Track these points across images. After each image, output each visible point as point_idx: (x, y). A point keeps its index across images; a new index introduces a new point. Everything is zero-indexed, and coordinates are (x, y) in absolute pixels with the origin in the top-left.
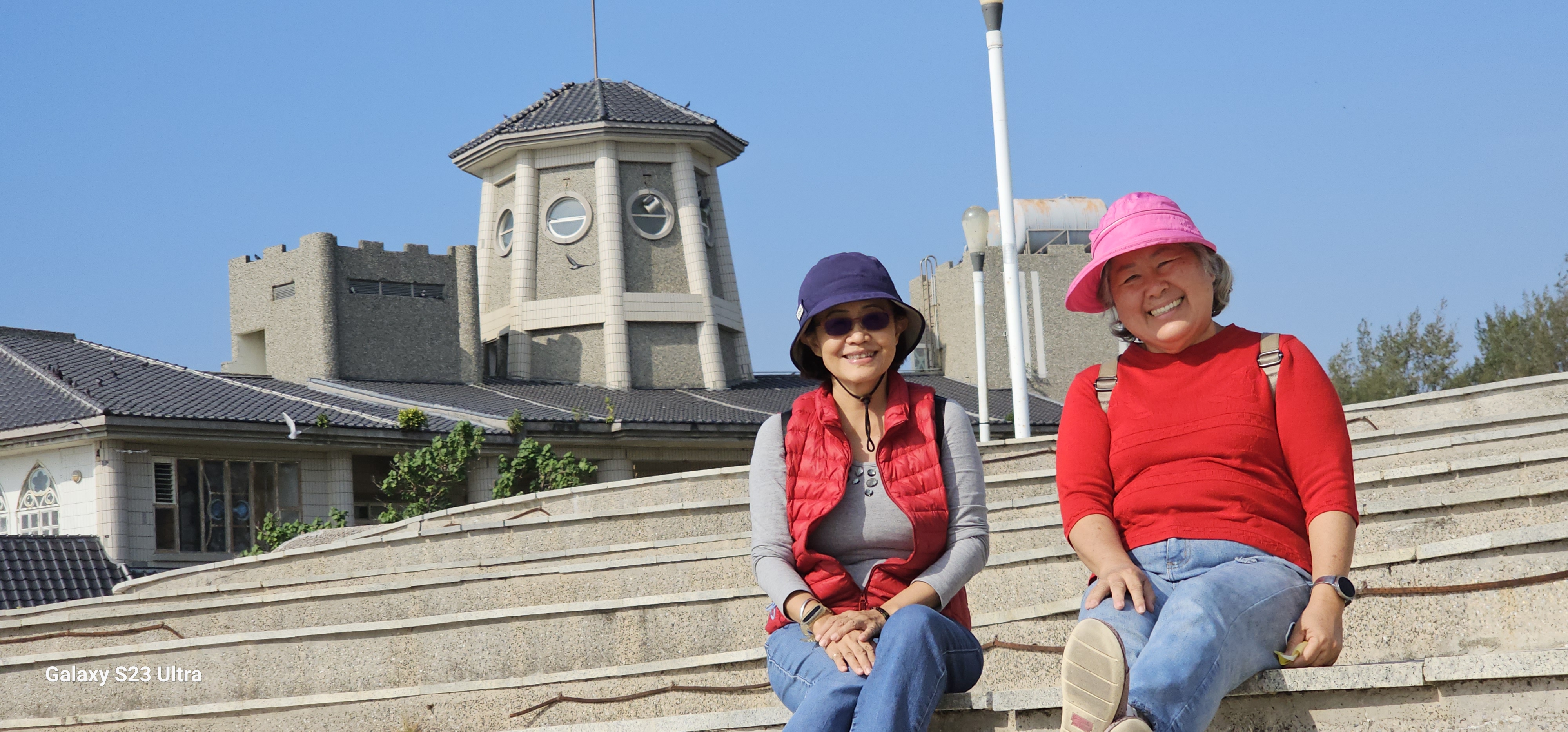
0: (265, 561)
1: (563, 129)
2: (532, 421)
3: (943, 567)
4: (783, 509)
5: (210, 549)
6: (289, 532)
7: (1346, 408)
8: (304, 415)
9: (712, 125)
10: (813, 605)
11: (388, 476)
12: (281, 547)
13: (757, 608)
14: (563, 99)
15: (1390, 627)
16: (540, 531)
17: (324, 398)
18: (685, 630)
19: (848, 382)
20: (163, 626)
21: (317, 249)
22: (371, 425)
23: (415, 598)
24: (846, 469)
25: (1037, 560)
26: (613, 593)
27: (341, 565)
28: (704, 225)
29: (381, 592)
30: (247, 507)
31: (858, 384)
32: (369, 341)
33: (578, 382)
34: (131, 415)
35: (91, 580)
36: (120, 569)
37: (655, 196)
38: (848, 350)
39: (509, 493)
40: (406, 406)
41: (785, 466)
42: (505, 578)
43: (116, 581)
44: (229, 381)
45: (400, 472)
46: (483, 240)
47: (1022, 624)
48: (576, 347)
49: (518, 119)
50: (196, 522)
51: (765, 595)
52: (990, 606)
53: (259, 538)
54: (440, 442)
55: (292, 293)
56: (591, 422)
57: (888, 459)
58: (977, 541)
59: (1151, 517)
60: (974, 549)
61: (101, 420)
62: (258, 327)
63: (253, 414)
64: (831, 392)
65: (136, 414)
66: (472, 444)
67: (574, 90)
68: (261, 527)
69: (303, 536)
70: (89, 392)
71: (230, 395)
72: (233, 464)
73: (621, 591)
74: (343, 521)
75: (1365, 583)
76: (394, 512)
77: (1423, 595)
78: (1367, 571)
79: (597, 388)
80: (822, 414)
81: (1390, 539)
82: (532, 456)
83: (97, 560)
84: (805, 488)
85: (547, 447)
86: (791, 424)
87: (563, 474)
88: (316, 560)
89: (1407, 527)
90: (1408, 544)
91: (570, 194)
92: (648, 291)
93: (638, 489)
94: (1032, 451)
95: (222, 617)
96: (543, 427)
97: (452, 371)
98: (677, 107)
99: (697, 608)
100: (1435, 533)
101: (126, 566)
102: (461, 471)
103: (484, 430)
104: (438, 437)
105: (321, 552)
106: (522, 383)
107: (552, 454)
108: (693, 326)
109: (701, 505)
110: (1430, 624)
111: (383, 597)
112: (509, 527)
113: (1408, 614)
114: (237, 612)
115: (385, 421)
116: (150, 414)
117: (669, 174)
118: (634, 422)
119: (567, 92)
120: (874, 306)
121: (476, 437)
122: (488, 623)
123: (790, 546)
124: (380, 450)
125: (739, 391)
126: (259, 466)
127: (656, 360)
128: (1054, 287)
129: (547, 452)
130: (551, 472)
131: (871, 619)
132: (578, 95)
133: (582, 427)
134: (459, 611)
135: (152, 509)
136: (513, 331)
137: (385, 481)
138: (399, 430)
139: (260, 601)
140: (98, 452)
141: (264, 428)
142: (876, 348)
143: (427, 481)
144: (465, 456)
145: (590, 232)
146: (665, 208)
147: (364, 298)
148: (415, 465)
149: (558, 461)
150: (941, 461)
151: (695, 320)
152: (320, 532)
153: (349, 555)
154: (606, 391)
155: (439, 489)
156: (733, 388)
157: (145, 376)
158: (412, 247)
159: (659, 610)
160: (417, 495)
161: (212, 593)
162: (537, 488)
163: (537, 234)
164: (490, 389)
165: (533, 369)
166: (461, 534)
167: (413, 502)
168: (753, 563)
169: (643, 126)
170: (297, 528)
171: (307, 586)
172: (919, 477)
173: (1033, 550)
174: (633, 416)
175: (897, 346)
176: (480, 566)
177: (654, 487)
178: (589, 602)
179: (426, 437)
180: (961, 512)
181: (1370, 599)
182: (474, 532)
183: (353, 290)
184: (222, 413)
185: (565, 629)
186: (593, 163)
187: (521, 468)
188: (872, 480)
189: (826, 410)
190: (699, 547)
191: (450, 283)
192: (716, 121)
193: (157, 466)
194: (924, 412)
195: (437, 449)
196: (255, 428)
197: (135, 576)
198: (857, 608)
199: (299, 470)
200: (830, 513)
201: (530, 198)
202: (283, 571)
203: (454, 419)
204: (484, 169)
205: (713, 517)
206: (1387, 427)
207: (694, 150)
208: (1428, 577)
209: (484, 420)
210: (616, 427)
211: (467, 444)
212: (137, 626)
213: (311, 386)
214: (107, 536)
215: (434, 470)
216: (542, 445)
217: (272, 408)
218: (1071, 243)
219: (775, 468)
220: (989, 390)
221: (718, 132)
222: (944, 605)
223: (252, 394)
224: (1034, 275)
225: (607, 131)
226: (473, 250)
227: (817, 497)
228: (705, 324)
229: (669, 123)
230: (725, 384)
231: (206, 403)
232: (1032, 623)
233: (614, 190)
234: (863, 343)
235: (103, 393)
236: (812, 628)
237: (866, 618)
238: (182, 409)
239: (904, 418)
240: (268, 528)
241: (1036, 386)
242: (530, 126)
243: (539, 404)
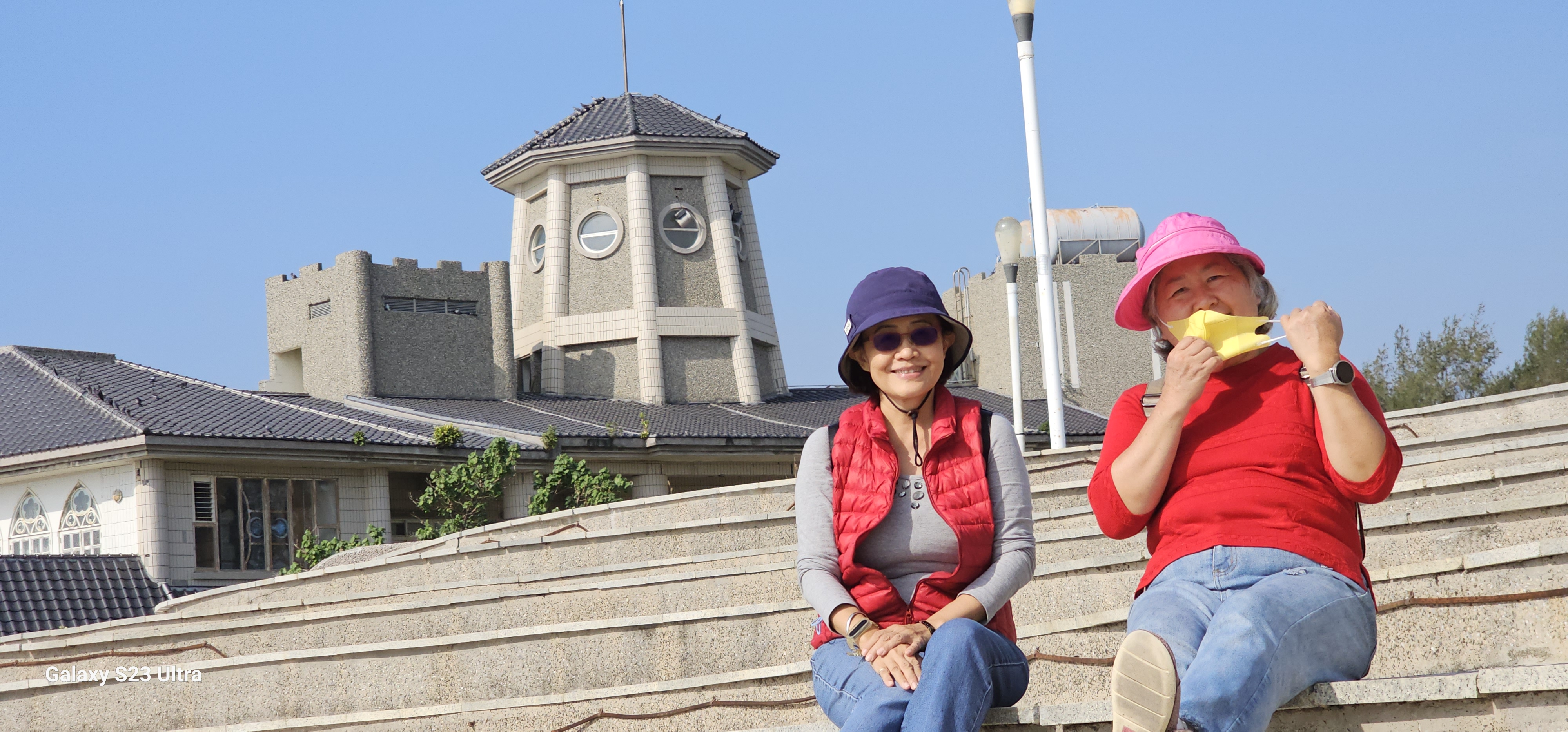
0: (305, 579)
1: (594, 144)
2: (567, 437)
3: (988, 580)
4: (830, 521)
5: (249, 567)
6: (327, 549)
7: (1387, 415)
8: (341, 432)
9: (742, 138)
10: (859, 619)
11: (424, 493)
12: (319, 564)
13: (797, 622)
14: (594, 114)
15: (1438, 637)
16: (577, 548)
17: (360, 415)
18: (726, 644)
19: (897, 397)
20: (206, 645)
21: (353, 268)
22: (407, 442)
23: (454, 615)
24: (893, 482)
25: (1076, 571)
26: (652, 608)
27: (381, 582)
28: (737, 238)
29: (421, 610)
30: (286, 526)
31: (905, 400)
32: (404, 358)
33: (612, 397)
34: (171, 434)
35: (132, 599)
36: (161, 587)
37: (686, 209)
38: (896, 365)
39: (545, 509)
40: (442, 422)
41: (831, 479)
42: (544, 595)
43: (157, 600)
44: (267, 400)
45: (437, 488)
46: (516, 256)
47: (1063, 635)
48: (610, 362)
49: (550, 135)
50: (235, 540)
51: (812, 608)
52: (1030, 617)
53: (298, 555)
54: (476, 459)
55: (328, 312)
56: (625, 437)
57: (935, 472)
58: (1023, 554)
59: (1196, 526)
60: (1019, 562)
61: (141, 440)
62: (295, 346)
63: (290, 432)
64: (879, 405)
65: (175, 433)
66: (508, 460)
67: (604, 105)
68: (300, 545)
69: (342, 553)
70: (129, 411)
71: (268, 413)
72: (271, 482)
73: (660, 607)
74: (380, 538)
75: (1411, 593)
76: (430, 529)
77: (1471, 605)
78: (1414, 582)
79: (631, 404)
80: (870, 427)
81: (1434, 547)
82: (567, 471)
83: (138, 579)
84: (852, 501)
85: (581, 463)
86: (838, 437)
87: (598, 490)
88: (355, 578)
89: (1451, 535)
90: (1452, 554)
91: (602, 209)
92: (681, 306)
93: (675, 505)
94: (1068, 462)
95: (264, 635)
96: (578, 442)
97: (486, 387)
98: (707, 120)
99: (736, 622)
100: (1480, 541)
101: (167, 585)
102: (497, 487)
103: (519, 446)
104: (474, 454)
105: (361, 570)
106: (556, 398)
107: (587, 471)
108: (727, 340)
109: (739, 519)
110: (1478, 634)
111: (423, 614)
112: (547, 544)
113: (1456, 625)
114: (279, 630)
115: (421, 437)
116: (189, 433)
117: (701, 187)
118: (669, 437)
119: (597, 107)
120: (925, 321)
121: (511, 454)
122: (528, 640)
123: (836, 559)
124: (416, 466)
125: (774, 405)
126: (296, 483)
127: (690, 375)
128: (1086, 297)
129: (582, 468)
130: (586, 488)
131: (917, 633)
132: (609, 109)
133: (616, 442)
134: (498, 628)
135: (192, 529)
136: (546, 347)
137: (422, 498)
138: (434, 446)
139: (301, 619)
140: (139, 471)
141: (302, 446)
142: (924, 364)
143: (463, 497)
144: (501, 472)
145: (622, 247)
146: (697, 221)
147: (399, 315)
148: (451, 481)
149: (594, 477)
150: (987, 475)
151: (729, 334)
152: (359, 549)
153: (388, 572)
154: (641, 406)
155: (475, 505)
156: (768, 402)
157: (184, 395)
158: (445, 264)
159: (699, 625)
160: (453, 511)
161: (253, 611)
162: (573, 504)
163: (569, 249)
164: (524, 405)
165: (566, 385)
166: (500, 550)
167: (449, 518)
168: (799, 576)
169: (673, 140)
170: (335, 545)
171: (347, 604)
172: (965, 490)
173: (1073, 561)
174: (667, 431)
175: (945, 361)
176: (519, 583)
177: (692, 502)
178: (627, 618)
179: (461, 454)
180: (1007, 525)
181: (1417, 609)
182: (512, 548)
183: (388, 307)
184: (260, 431)
185: (605, 645)
186: (624, 177)
187: (556, 484)
188: (918, 493)
189: (874, 424)
190: (737, 562)
191: (483, 299)
192: (747, 134)
193: (196, 484)
194: (970, 426)
195: (473, 466)
196: (293, 445)
197: (176, 595)
198: (902, 622)
199: (337, 488)
200: (879, 526)
201: (562, 213)
202: (323, 589)
203: (489, 435)
204: (516, 185)
205: (752, 531)
206: (1428, 434)
207: (726, 164)
208: (1476, 586)
209: (518, 436)
210: (651, 442)
211: (503, 460)
212: (179, 645)
213: (348, 404)
214: (147, 556)
215: (471, 487)
216: (577, 461)
217: (309, 426)
218: (1103, 253)
219: (822, 481)
220: (1024, 401)
221: (749, 145)
222: (989, 618)
223: (290, 413)
224: (1067, 285)
225: (638, 145)
226: (506, 266)
227: (865, 509)
228: (739, 338)
229: (699, 136)
230: (759, 398)
231: (244, 421)
232: (1074, 634)
233: (646, 204)
234: (912, 359)
235: (143, 414)
236: (858, 642)
237: (912, 632)
238: (221, 428)
239: (951, 431)
240: (306, 546)
241: (1070, 396)
242: (561, 141)
243: (573, 420)
